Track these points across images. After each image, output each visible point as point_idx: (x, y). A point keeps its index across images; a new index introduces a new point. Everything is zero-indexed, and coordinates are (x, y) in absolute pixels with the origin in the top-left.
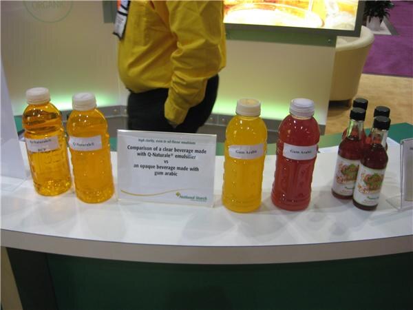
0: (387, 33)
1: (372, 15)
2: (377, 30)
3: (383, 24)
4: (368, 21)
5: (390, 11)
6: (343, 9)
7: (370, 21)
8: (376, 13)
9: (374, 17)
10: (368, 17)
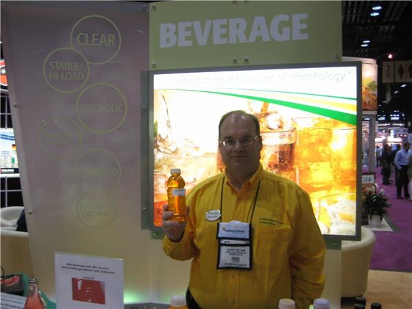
0: (389, 229)
1: (373, 214)
2: (378, 227)
3: (384, 221)
4: (369, 219)
5: (388, 209)
6: (345, 218)
7: (371, 219)
8: (376, 212)
9: (375, 216)
10: (369, 216)
